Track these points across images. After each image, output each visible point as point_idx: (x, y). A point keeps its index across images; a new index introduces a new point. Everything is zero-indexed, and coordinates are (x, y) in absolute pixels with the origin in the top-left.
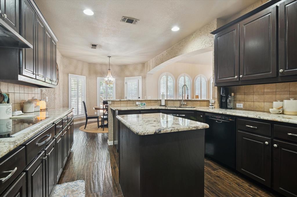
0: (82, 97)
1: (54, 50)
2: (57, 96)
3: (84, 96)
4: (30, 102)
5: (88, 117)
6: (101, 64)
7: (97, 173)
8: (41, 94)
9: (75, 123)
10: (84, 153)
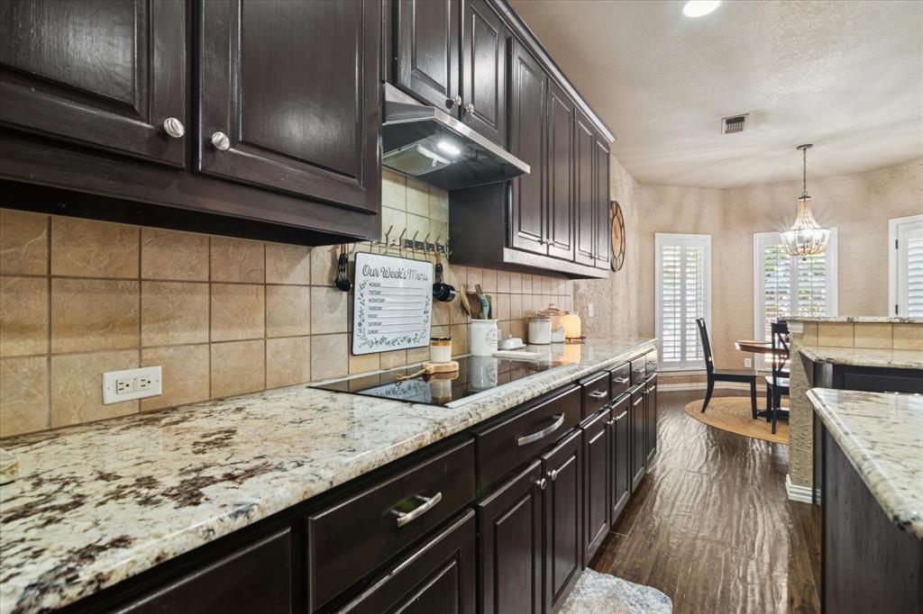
0: (697, 306)
1: (603, 172)
2: (619, 303)
3: (706, 303)
4: (542, 317)
5: (714, 372)
6: (771, 185)
7: (722, 592)
8: (575, 298)
9: (662, 388)
10: (686, 493)
